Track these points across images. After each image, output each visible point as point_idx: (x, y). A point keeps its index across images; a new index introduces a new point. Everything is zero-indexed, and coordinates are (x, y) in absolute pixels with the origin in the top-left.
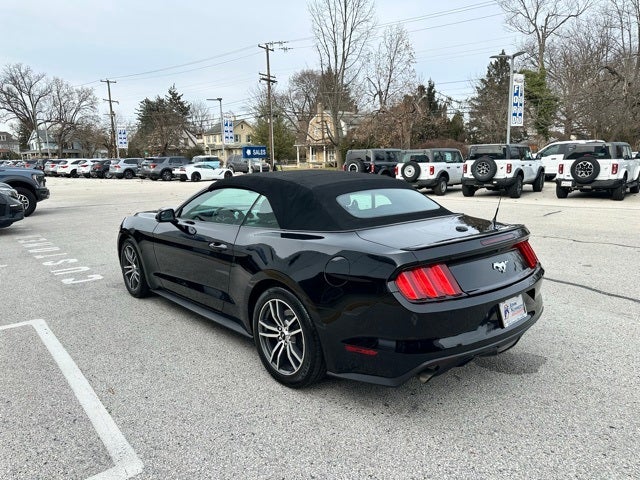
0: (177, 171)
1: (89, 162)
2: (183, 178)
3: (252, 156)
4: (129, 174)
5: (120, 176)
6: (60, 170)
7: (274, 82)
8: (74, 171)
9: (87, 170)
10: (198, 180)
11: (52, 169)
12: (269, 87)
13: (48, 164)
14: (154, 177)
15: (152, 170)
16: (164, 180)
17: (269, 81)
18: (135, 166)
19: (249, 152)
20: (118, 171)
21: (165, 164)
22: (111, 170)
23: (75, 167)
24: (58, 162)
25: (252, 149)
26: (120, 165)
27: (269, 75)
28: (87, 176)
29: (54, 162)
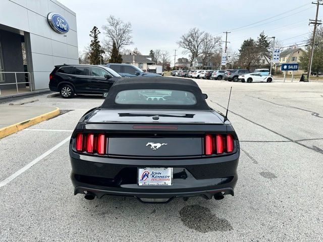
0: (240, 77)
1: (205, 71)
2: (243, 81)
3: (287, 69)
4: (219, 78)
5: (216, 79)
6: (193, 75)
7: (320, 24)
8: (199, 76)
9: (203, 75)
10: (251, 82)
11: (191, 75)
12: (315, 28)
13: (190, 72)
14: (230, 80)
15: (229, 76)
16: (234, 81)
17: (316, 24)
18: (223, 74)
19: (285, 67)
20: (215, 76)
21: (236, 73)
22: (212, 76)
23: (199, 74)
24: (193, 72)
25: (287, 65)
26: (216, 73)
27: (316, 20)
28: (203, 78)
29: (192, 72)
